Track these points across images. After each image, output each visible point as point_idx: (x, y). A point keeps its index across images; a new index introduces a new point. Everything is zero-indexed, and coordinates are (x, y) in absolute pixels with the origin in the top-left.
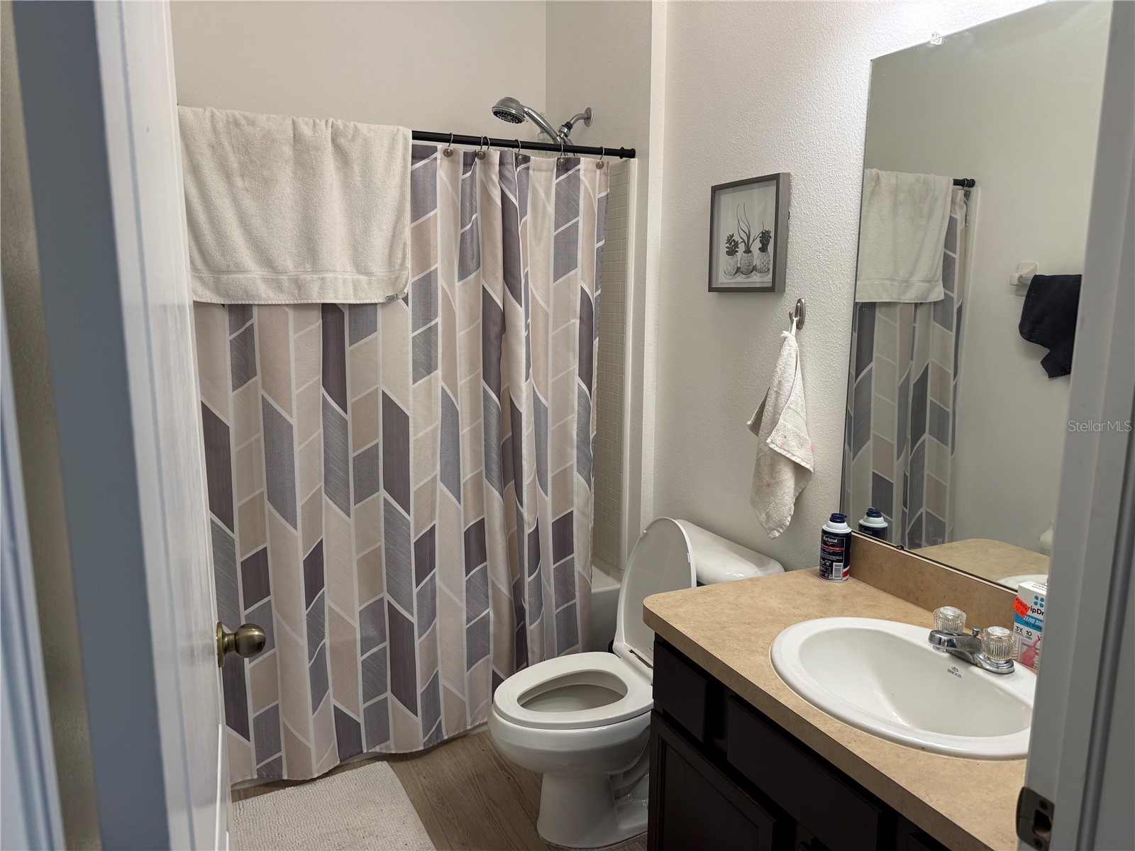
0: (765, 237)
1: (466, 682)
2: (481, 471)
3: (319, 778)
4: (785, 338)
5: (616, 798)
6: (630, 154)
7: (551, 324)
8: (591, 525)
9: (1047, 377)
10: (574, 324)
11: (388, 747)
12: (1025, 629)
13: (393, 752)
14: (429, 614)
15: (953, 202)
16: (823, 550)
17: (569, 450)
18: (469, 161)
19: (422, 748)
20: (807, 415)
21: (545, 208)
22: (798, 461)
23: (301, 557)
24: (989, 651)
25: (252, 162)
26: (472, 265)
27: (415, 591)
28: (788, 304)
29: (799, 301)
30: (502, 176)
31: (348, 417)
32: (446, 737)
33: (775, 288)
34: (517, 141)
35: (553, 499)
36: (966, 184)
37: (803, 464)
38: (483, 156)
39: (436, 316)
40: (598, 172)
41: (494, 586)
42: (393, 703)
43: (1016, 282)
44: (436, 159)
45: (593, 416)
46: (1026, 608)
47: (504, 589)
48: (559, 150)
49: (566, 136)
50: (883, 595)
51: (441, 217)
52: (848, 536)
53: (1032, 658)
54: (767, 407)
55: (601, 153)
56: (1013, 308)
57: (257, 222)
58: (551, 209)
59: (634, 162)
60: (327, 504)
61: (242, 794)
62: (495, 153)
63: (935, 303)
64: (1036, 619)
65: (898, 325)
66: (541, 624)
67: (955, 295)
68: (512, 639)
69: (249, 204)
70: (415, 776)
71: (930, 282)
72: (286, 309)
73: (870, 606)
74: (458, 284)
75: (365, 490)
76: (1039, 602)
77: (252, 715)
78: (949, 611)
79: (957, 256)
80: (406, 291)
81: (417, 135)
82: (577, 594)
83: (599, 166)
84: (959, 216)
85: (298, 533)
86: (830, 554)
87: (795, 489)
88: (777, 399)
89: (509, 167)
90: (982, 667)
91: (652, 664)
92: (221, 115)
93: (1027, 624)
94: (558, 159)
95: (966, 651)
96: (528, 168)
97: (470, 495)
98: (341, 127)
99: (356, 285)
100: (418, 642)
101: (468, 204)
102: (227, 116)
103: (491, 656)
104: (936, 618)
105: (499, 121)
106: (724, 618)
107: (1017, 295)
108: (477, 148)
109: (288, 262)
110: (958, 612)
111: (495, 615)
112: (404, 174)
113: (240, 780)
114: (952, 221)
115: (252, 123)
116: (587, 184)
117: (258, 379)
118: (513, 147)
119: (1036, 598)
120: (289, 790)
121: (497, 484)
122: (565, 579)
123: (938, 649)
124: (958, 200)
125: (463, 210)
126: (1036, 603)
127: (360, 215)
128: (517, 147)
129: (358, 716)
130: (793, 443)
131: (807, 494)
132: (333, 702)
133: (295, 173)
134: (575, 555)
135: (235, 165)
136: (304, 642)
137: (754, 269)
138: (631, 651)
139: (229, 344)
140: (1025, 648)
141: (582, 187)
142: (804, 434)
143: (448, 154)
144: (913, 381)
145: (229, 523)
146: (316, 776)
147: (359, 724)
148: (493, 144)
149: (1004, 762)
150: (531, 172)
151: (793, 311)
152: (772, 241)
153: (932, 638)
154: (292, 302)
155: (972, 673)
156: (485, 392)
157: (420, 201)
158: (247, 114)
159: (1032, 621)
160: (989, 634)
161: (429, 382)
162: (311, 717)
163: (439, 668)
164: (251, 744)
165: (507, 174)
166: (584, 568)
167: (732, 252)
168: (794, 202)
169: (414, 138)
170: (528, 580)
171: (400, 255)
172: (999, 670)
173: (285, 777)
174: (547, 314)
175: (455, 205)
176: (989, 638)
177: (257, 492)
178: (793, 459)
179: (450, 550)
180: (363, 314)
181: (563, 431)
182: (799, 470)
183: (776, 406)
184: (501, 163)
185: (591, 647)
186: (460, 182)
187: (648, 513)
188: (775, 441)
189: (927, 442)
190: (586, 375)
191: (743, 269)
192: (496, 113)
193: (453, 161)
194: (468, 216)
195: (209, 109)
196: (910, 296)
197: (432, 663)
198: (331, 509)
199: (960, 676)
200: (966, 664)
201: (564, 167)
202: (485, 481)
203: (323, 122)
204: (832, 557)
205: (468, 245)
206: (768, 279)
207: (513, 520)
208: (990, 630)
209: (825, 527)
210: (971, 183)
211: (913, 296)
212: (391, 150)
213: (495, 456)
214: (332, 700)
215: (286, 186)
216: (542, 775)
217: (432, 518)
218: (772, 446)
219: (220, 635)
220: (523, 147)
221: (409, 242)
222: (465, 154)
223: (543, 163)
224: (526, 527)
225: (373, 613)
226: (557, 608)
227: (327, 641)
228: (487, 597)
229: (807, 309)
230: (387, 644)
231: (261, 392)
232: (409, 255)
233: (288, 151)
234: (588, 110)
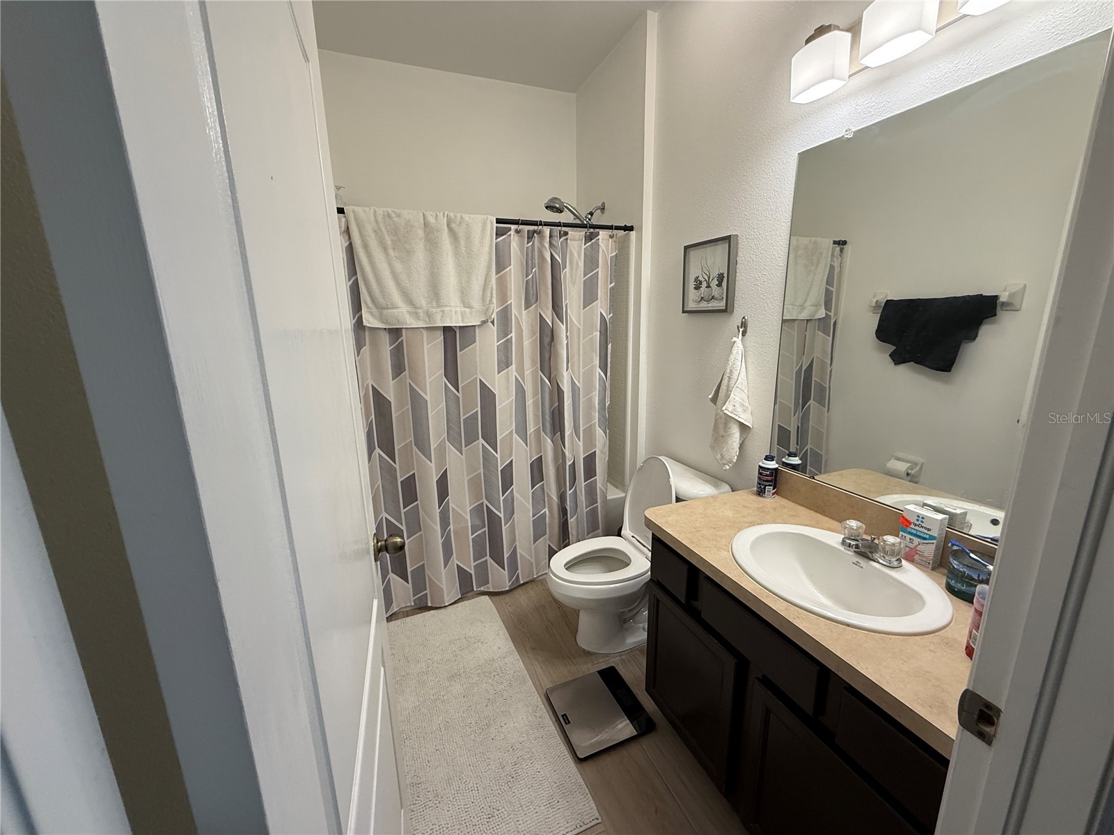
0: (721, 277)
1: (533, 551)
2: (540, 427)
3: (449, 605)
4: (735, 342)
5: (624, 623)
6: (631, 229)
7: (581, 335)
8: (607, 458)
9: (893, 364)
10: (596, 335)
11: (488, 588)
12: (909, 536)
13: (491, 590)
14: (510, 512)
15: (833, 255)
16: (759, 478)
17: (593, 413)
18: (531, 236)
19: (508, 589)
20: (748, 392)
21: (577, 263)
22: (742, 421)
23: (435, 479)
24: (885, 552)
25: (399, 240)
26: (533, 301)
27: (502, 498)
28: (736, 319)
29: (744, 318)
30: (551, 244)
31: (460, 395)
32: (522, 582)
33: (727, 310)
34: (560, 222)
35: (583, 443)
36: (842, 243)
37: (745, 423)
38: (539, 233)
39: (511, 332)
40: (610, 240)
41: (548, 495)
42: (491, 563)
43: (874, 305)
44: (510, 235)
45: (608, 392)
46: (910, 523)
47: (555, 498)
48: (586, 228)
49: (590, 220)
50: (800, 508)
51: (514, 271)
52: (776, 469)
53: (913, 556)
54: (722, 386)
55: (612, 229)
56: (872, 321)
57: (403, 277)
58: (581, 264)
59: (633, 234)
60: (448, 446)
61: (405, 615)
62: (547, 230)
63: (819, 319)
64: (917, 531)
65: (796, 333)
66: (577, 518)
67: (832, 314)
68: (559, 527)
69: (399, 267)
70: (504, 605)
71: (816, 306)
72: (422, 330)
73: (793, 516)
74: (524, 312)
75: (471, 439)
76: (920, 519)
77: (409, 570)
78: (853, 524)
79: (834, 289)
80: (492, 317)
81: (499, 221)
82: (599, 501)
83: (611, 237)
84: (836, 264)
85: (433, 465)
86: (764, 481)
87: (740, 439)
88: (729, 381)
89: (555, 238)
90: (879, 562)
91: (650, 549)
92: (380, 212)
93: (910, 533)
94: (586, 233)
95: (867, 551)
96: (567, 239)
97: (533, 442)
98: (453, 217)
99: (463, 314)
100: (504, 528)
101: (530, 262)
102: (384, 212)
103: (547, 536)
104: (845, 528)
105: (548, 212)
106: (698, 525)
107: (874, 313)
108: (536, 228)
109: (422, 302)
110: (860, 524)
111: (550, 513)
112: (491, 245)
113: (404, 606)
114: (832, 268)
115: (399, 216)
116: (604, 248)
117: (407, 373)
118: (558, 226)
119: (918, 516)
120: (432, 612)
121: (549, 435)
122: (591, 491)
123: (849, 550)
124: (835, 254)
125: (528, 266)
126: (918, 520)
127: (465, 271)
128: (560, 226)
129: (471, 569)
130: (739, 409)
131: (746, 442)
132: (456, 562)
133: (425, 246)
134: (597, 477)
135: (389, 242)
136: (438, 528)
137: (713, 298)
138: (633, 537)
139: (389, 352)
140: (908, 549)
141: (601, 250)
142: (746, 404)
143: (517, 232)
144: (804, 368)
145: (392, 456)
146: (447, 604)
147: (471, 575)
148: (545, 225)
149: (909, 637)
150: (569, 241)
151: (740, 325)
152: (725, 280)
153: (843, 543)
154: (425, 326)
155: (871, 565)
156: (542, 379)
157: (501, 262)
158: (395, 210)
159: (915, 532)
160: (884, 541)
161: (508, 373)
162: (443, 571)
163: (517, 543)
164: (410, 586)
165: (554, 243)
166: (602, 485)
167: (697, 288)
168: (740, 254)
169: (497, 223)
170: (569, 492)
171: (489, 294)
172: (891, 565)
173: (429, 605)
174: (579, 329)
175: (522, 264)
176: (884, 544)
177: (408, 441)
178: (739, 420)
179: (522, 475)
180: (467, 332)
181: (590, 402)
182: (743, 427)
183: (728, 386)
184: (550, 236)
185: (607, 533)
186: (525, 249)
187: (642, 453)
188: (728, 408)
189: (811, 405)
190: (604, 367)
191: (705, 298)
192: (546, 208)
193: (521, 236)
194: (530, 269)
195: (372, 208)
196: (804, 316)
197: (513, 540)
198: (451, 449)
199: (862, 567)
200: (867, 560)
201: (589, 238)
202: (542, 433)
203: (442, 214)
204: (764, 483)
205: (531, 289)
206: (722, 305)
207: (560, 456)
208: (885, 538)
209: (761, 464)
210: (845, 243)
211: (806, 315)
212: (483, 230)
213: (548, 417)
214: (455, 560)
215: (420, 256)
216: (579, 611)
217: (511, 456)
218: (726, 412)
219: (375, 541)
220: (564, 226)
221: (494, 287)
222: (528, 231)
223: (576, 235)
224: (567, 461)
225: (478, 511)
226: (586, 508)
227: (451, 527)
228: (545, 502)
229: (749, 323)
230: (486, 529)
231: (408, 380)
232: (494, 295)
233: (421, 233)
234: (603, 204)
